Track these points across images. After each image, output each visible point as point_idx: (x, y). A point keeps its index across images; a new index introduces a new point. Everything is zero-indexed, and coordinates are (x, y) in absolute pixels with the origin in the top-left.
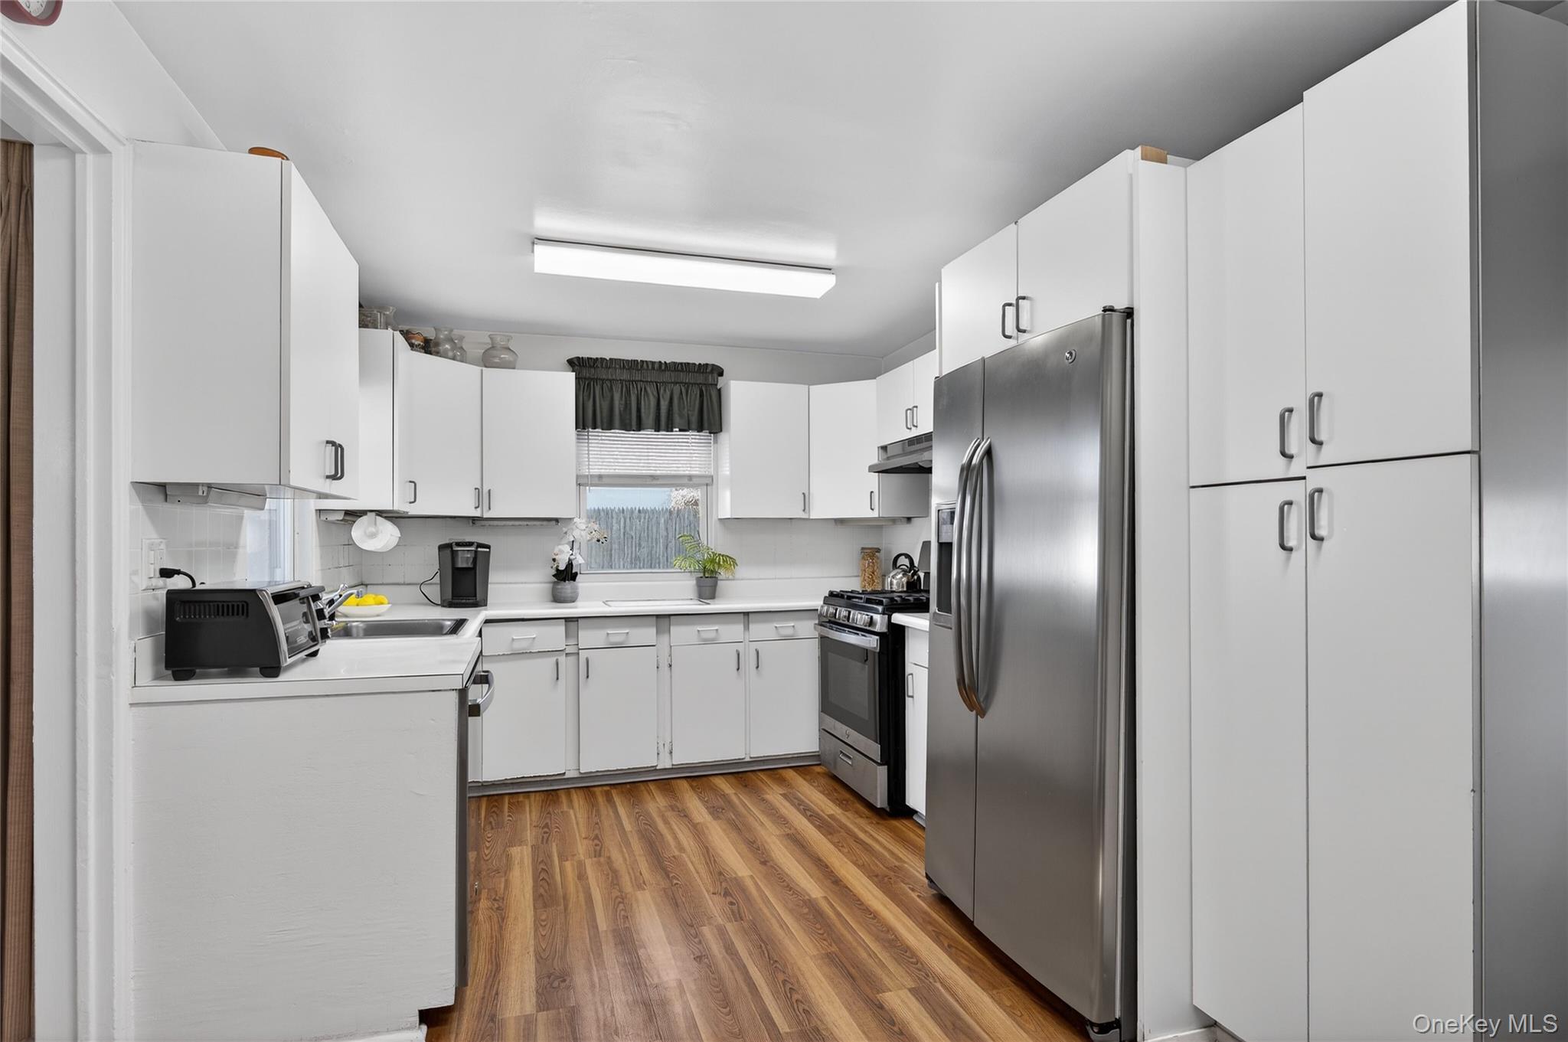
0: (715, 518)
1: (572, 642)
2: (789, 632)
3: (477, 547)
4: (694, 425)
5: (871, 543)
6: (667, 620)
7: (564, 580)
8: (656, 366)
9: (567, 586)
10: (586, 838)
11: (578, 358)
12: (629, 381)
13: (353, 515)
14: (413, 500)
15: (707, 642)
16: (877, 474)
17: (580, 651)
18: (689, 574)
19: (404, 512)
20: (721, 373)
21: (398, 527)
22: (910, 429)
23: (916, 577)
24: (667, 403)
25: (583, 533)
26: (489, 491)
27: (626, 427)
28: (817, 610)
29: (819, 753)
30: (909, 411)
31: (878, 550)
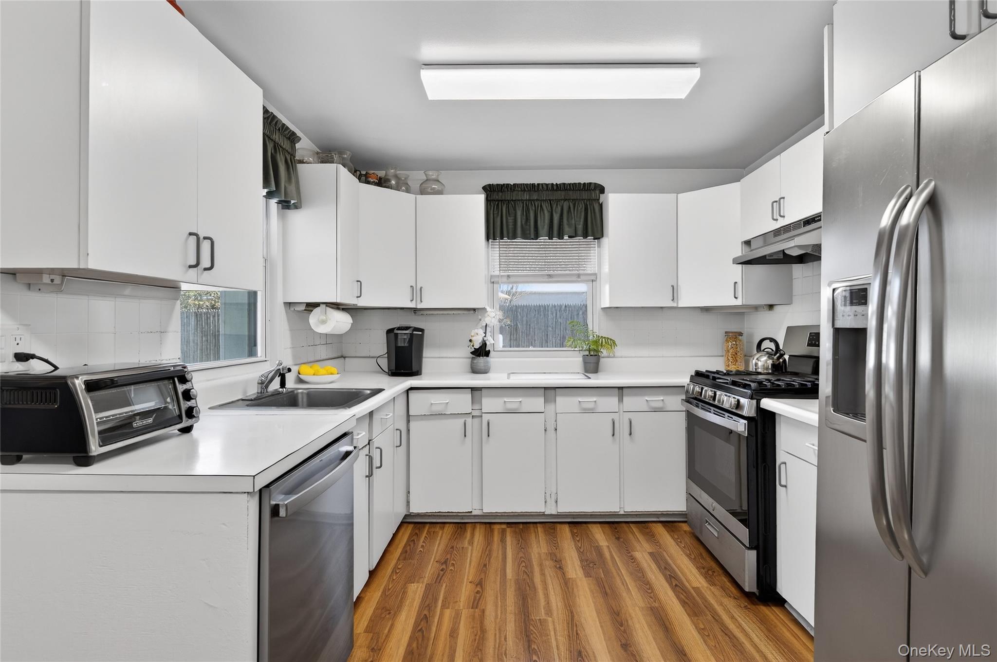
0: (599, 308)
1: (477, 407)
2: (660, 405)
3: (413, 331)
4: (580, 232)
5: (734, 328)
6: (553, 391)
7: (479, 356)
8: (550, 186)
9: (481, 360)
10: (471, 582)
11: (490, 185)
12: (529, 200)
13: (311, 306)
14: (359, 295)
15: (586, 411)
16: (740, 265)
17: (483, 414)
18: (578, 352)
19: (354, 305)
20: (602, 190)
21: (351, 316)
22: (777, 220)
23: (781, 360)
24: (558, 215)
25: (493, 320)
26: (421, 288)
27: (525, 236)
28: (684, 386)
29: (687, 513)
30: (775, 204)
31: (741, 334)
